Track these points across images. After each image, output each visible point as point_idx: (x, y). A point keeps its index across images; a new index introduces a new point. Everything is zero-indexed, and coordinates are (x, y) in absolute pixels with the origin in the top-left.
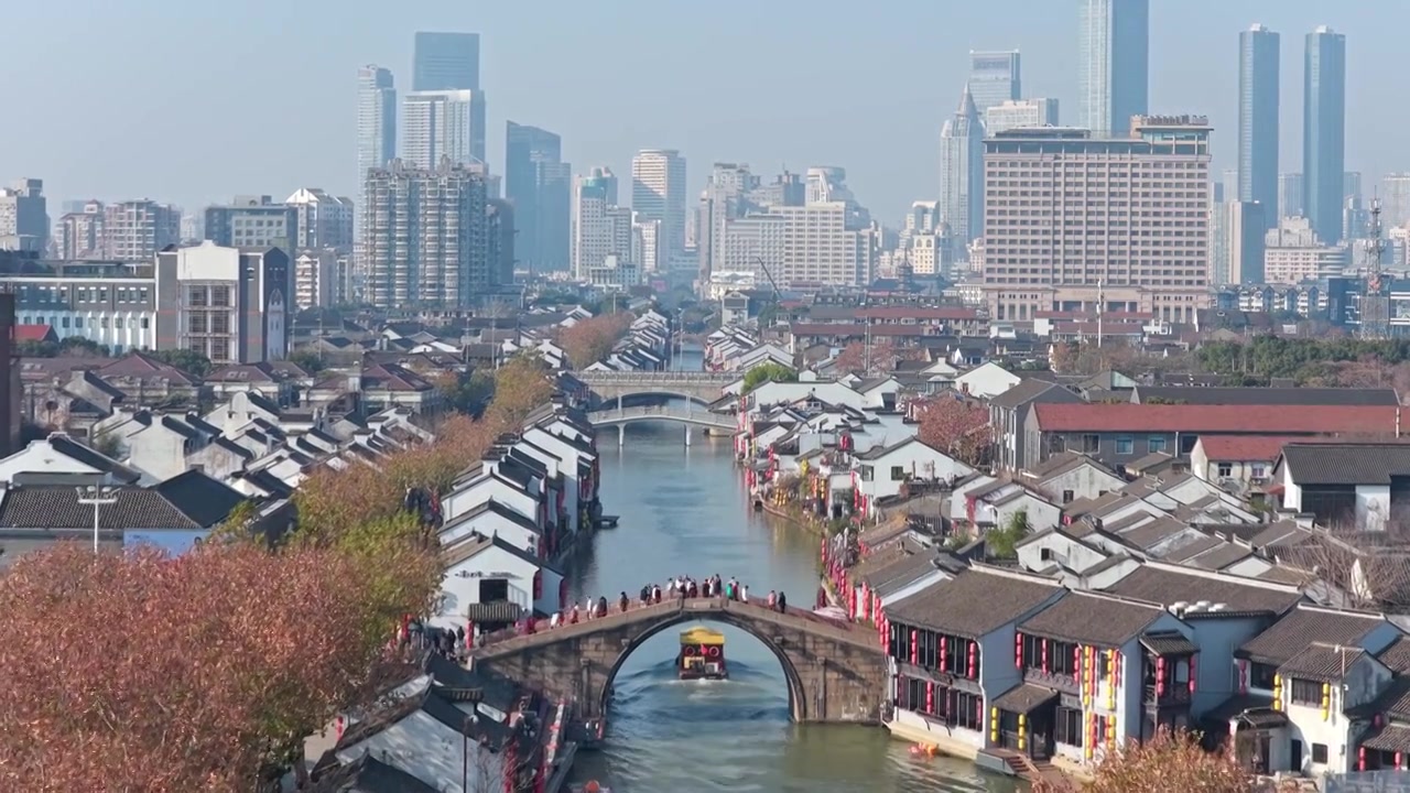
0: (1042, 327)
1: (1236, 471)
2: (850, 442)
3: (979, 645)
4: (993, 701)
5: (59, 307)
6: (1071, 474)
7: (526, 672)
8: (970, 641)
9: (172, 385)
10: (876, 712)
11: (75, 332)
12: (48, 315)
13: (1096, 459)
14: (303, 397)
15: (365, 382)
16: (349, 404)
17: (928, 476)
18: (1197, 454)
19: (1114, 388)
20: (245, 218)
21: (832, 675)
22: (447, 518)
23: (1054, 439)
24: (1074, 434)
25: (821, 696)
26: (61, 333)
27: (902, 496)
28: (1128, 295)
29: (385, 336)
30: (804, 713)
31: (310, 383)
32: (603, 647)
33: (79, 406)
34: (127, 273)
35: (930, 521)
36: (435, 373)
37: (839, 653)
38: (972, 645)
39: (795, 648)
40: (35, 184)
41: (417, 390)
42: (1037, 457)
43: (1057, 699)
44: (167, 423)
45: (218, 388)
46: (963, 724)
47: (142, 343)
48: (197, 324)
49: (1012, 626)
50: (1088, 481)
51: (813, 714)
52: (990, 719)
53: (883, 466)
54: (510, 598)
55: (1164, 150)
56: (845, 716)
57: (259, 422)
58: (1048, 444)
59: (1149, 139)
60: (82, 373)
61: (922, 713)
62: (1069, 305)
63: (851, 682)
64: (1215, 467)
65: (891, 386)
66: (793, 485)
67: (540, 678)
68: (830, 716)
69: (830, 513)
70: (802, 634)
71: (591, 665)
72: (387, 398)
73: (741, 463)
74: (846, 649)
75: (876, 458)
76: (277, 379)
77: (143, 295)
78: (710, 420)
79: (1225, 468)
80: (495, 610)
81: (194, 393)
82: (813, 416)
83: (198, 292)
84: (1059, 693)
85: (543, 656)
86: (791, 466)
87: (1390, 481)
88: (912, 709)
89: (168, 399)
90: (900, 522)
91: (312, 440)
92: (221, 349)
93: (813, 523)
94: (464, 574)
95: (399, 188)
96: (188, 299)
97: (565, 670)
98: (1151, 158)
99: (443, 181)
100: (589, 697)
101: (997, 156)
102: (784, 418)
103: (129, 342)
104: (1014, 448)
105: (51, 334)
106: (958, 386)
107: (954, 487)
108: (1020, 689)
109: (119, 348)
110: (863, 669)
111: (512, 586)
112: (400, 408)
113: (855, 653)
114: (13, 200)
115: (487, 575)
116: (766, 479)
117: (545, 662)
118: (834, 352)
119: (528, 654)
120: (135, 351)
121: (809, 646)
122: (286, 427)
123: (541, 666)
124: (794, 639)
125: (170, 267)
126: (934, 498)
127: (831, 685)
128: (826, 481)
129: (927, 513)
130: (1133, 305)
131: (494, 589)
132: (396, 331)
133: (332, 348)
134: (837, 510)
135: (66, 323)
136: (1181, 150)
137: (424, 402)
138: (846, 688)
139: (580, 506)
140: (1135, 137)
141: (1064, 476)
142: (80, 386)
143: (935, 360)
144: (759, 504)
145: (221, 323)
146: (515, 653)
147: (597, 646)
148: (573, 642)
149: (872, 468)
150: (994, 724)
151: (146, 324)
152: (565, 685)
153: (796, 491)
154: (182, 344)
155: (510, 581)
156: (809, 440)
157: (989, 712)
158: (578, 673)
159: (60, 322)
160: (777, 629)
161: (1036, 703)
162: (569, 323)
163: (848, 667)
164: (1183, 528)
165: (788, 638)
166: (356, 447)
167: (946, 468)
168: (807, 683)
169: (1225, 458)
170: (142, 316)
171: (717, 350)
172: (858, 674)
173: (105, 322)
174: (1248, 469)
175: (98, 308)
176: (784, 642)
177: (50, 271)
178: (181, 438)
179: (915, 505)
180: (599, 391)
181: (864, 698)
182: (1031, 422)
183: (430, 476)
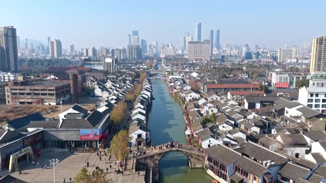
0: (195, 62)
1: (234, 96)
2: (183, 88)
3: (227, 168)
4: (230, 177)
5: (92, 65)
6: (213, 96)
7: (145, 161)
8: (225, 167)
9: (103, 77)
10: (203, 166)
11: (94, 68)
12: (91, 66)
13: (214, 92)
14: (118, 78)
15: (125, 76)
16: (123, 79)
17: (195, 97)
18: (229, 93)
19: (208, 75)
20: (115, 51)
21: (196, 160)
22: (133, 113)
23: (209, 89)
24: (211, 89)
25: (194, 163)
26: (93, 68)
27: (192, 101)
28: (202, 58)
29: (129, 65)
30: (191, 166)
31: (119, 75)
32: (158, 156)
33: (92, 81)
34: (100, 61)
35: (196, 104)
36: (134, 73)
37: (197, 156)
38: (226, 168)
39: (190, 156)
40: (94, 47)
41: (132, 77)
42: (206, 91)
43: (243, 180)
44: (100, 88)
45: (109, 77)
46: (223, 178)
47: (102, 69)
48: (108, 67)
49: (233, 164)
50: (215, 97)
51: (193, 166)
52: (229, 180)
53: (189, 95)
54: (142, 137)
55: (206, 43)
56: (198, 166)
57: (112, 84)
58: (208, 90)
59: (204, 42)
60: (92, 77)
61: (214, 172)
62: (196, 59)
63: (199, 161)
64: (232, 96)
65: (183, 74)
66: (176, 93)
67: (147, 162)
68: (196, 166)
69: (181, 99)
70: (191, 154)
71: (156, 159)
72: (128, 78)
73: (168, 85)
74: (199, 156)
75: (188, 94)
76: (116, 75)
77: (101, 64)
78: (164, 78)
79: (233, 96)
80: (140, 139)
81: (106, 78)
82: (176, 81)
83: (108, 63)
84: (243, 179)
85: (148, 158)
86: (175, 91)
87: (260, 102)
88: (212, 171)
89: (102, 79)
90: (193, 105)
91: (118, 89)
92: (110, 70)
93: (179, 99)
94: (135, 134)
95: (130, 47)
96: (106, 64)
97: (151, 160)
98: (205, 44)
99: (135, 47)
100: (156, 165)
101: (189, 44)
102: (173, 81)
103: (100, 69)
104: (203, 89)
105: (91, 68)
106: (191, 75)
107: (199, 100)
108: (235, 175)
109: (99, 70)
110: (201, 159)
111: (143, 136)
112: (129, 80)
113: (200, 156)
114: (92, 49)
115: (138, 133)
116: (172, 91)
117: (148, 159)
118: (175, 67)
119: (145, 158)
120: (101, 70)
121: (192, 155)
122: (115, 85)
123: (147, 160)
124: (190, 154)
125: (104, 61)
126: (197, 101)
127: (196, 162)
128: (181, 95)
129: (196, 103)
130: (203, 59)
131: (139, 136)
132: (130, 64)
133: (123, 67)
134: (182, 98)
135: (93, 67)
136: (207, 43)
137: (132, 79)
138: (198, 162)
139: (151, 100)
140: (203, 42)
141: (212, 96)
142: (92, 78)
143: (186, 68)
144: (171, 94)
145: (110, 66)
146: (143, 158)
147: (157, 156)
148: (153, 156)
149: (188, 96)
150: (230, 181)
151: (102, 67)
152: (151, 163)
153: (176, 94)
154: (106, 70)
155: (142, 135)
156: (177, 87)
157: (229, 179)
158: (153, 161)
159: (92, 67)
160: (187, 153)
161: (239, 181)
162: (148, 61)
163: (199, 159)
164: (236, 114)
165: (189, 154)
166: (123, 92)
167: (197, 96)
168: (192, 161)
169: (233, 94)
170: (102, 66)
171: (162, 65)
172: (200, 160)
173: (98, 67)
174: (236, 96)
175: (96, 65)
176: (188, 155)
177: (91, 61)
178: (101, 90)
179: (194, 102)
180: (151, 73)
181: (201, 164)
182: (205, 86)
183: (132, 98)
